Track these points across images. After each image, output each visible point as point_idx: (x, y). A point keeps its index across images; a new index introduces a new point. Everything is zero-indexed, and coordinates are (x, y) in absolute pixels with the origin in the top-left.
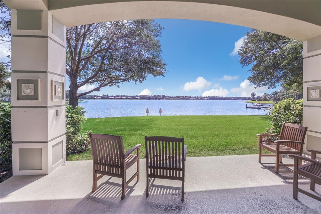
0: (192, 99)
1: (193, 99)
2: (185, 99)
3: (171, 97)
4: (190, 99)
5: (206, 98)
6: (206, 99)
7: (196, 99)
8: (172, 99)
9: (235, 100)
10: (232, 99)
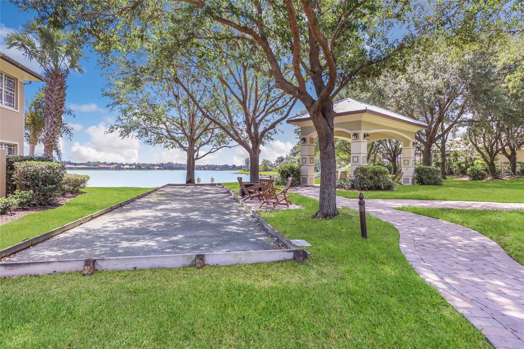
0: (127, 168)
1: (130, 169)
2: (112, 169)
3: (75, 164)
4: (123, 168)
5: (157, 167)
6: (158, 169)
7: (135, 169)
8: (78, 168)
9: (210, 170)
10: (204, 169)
